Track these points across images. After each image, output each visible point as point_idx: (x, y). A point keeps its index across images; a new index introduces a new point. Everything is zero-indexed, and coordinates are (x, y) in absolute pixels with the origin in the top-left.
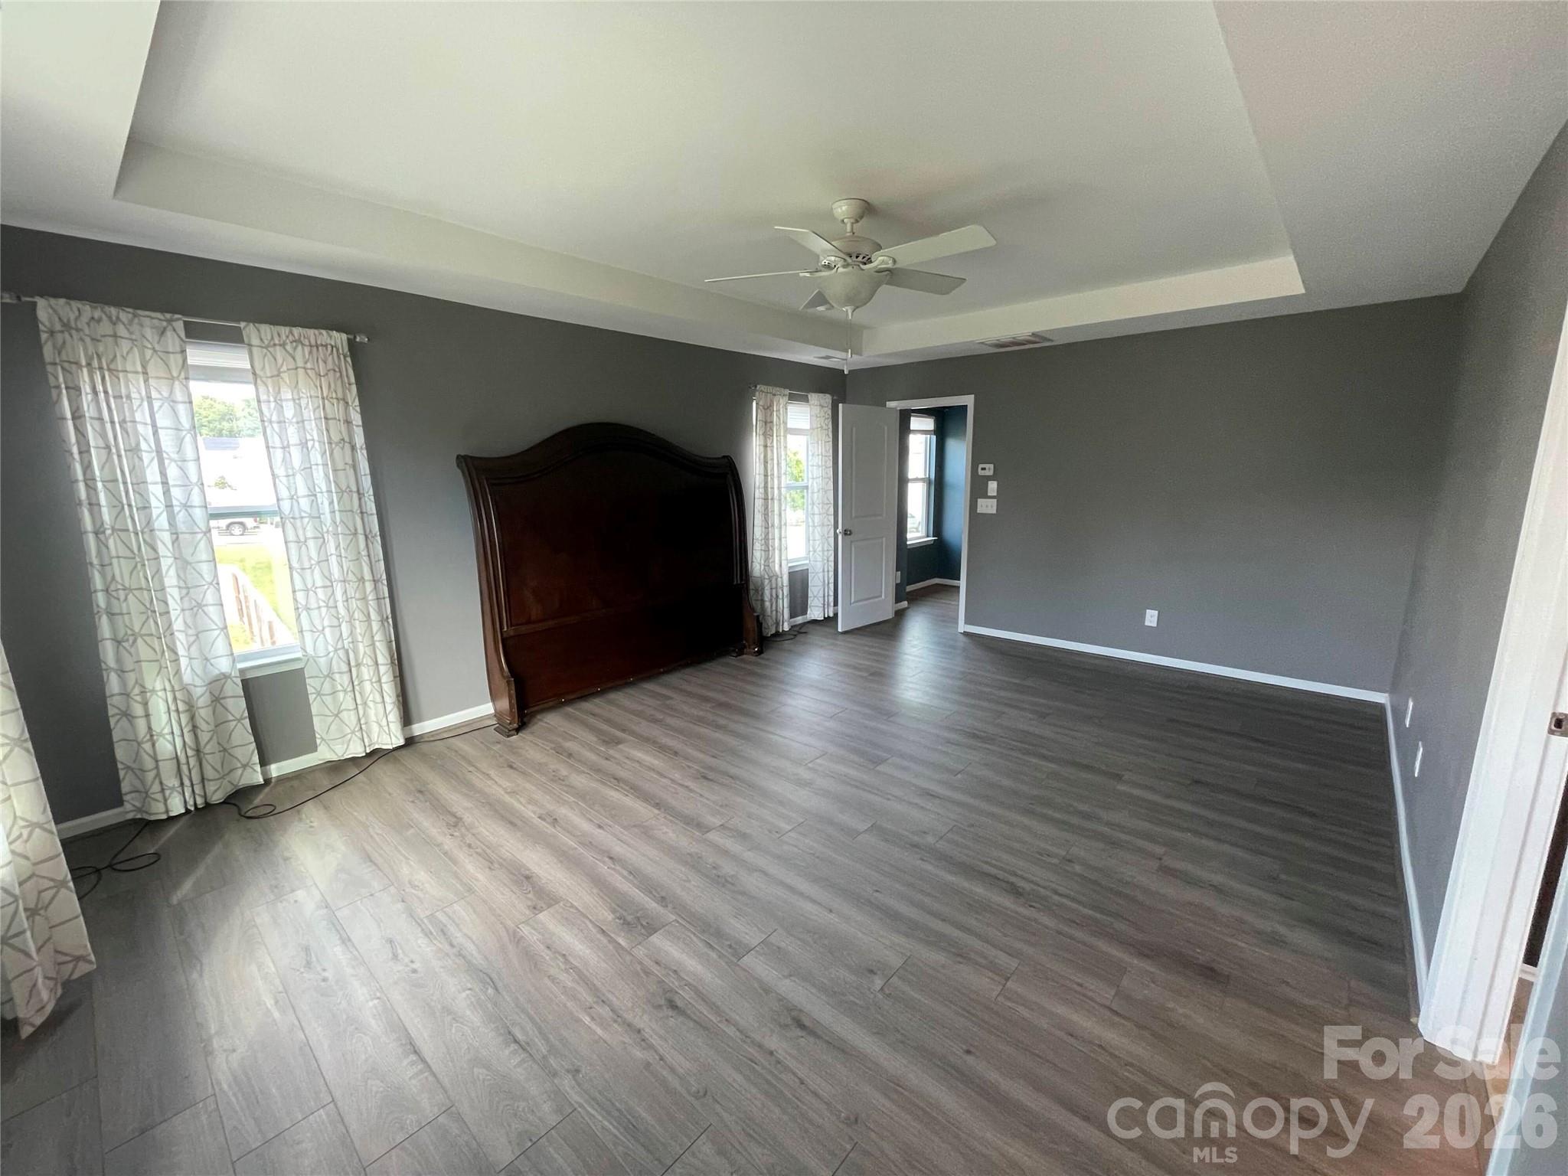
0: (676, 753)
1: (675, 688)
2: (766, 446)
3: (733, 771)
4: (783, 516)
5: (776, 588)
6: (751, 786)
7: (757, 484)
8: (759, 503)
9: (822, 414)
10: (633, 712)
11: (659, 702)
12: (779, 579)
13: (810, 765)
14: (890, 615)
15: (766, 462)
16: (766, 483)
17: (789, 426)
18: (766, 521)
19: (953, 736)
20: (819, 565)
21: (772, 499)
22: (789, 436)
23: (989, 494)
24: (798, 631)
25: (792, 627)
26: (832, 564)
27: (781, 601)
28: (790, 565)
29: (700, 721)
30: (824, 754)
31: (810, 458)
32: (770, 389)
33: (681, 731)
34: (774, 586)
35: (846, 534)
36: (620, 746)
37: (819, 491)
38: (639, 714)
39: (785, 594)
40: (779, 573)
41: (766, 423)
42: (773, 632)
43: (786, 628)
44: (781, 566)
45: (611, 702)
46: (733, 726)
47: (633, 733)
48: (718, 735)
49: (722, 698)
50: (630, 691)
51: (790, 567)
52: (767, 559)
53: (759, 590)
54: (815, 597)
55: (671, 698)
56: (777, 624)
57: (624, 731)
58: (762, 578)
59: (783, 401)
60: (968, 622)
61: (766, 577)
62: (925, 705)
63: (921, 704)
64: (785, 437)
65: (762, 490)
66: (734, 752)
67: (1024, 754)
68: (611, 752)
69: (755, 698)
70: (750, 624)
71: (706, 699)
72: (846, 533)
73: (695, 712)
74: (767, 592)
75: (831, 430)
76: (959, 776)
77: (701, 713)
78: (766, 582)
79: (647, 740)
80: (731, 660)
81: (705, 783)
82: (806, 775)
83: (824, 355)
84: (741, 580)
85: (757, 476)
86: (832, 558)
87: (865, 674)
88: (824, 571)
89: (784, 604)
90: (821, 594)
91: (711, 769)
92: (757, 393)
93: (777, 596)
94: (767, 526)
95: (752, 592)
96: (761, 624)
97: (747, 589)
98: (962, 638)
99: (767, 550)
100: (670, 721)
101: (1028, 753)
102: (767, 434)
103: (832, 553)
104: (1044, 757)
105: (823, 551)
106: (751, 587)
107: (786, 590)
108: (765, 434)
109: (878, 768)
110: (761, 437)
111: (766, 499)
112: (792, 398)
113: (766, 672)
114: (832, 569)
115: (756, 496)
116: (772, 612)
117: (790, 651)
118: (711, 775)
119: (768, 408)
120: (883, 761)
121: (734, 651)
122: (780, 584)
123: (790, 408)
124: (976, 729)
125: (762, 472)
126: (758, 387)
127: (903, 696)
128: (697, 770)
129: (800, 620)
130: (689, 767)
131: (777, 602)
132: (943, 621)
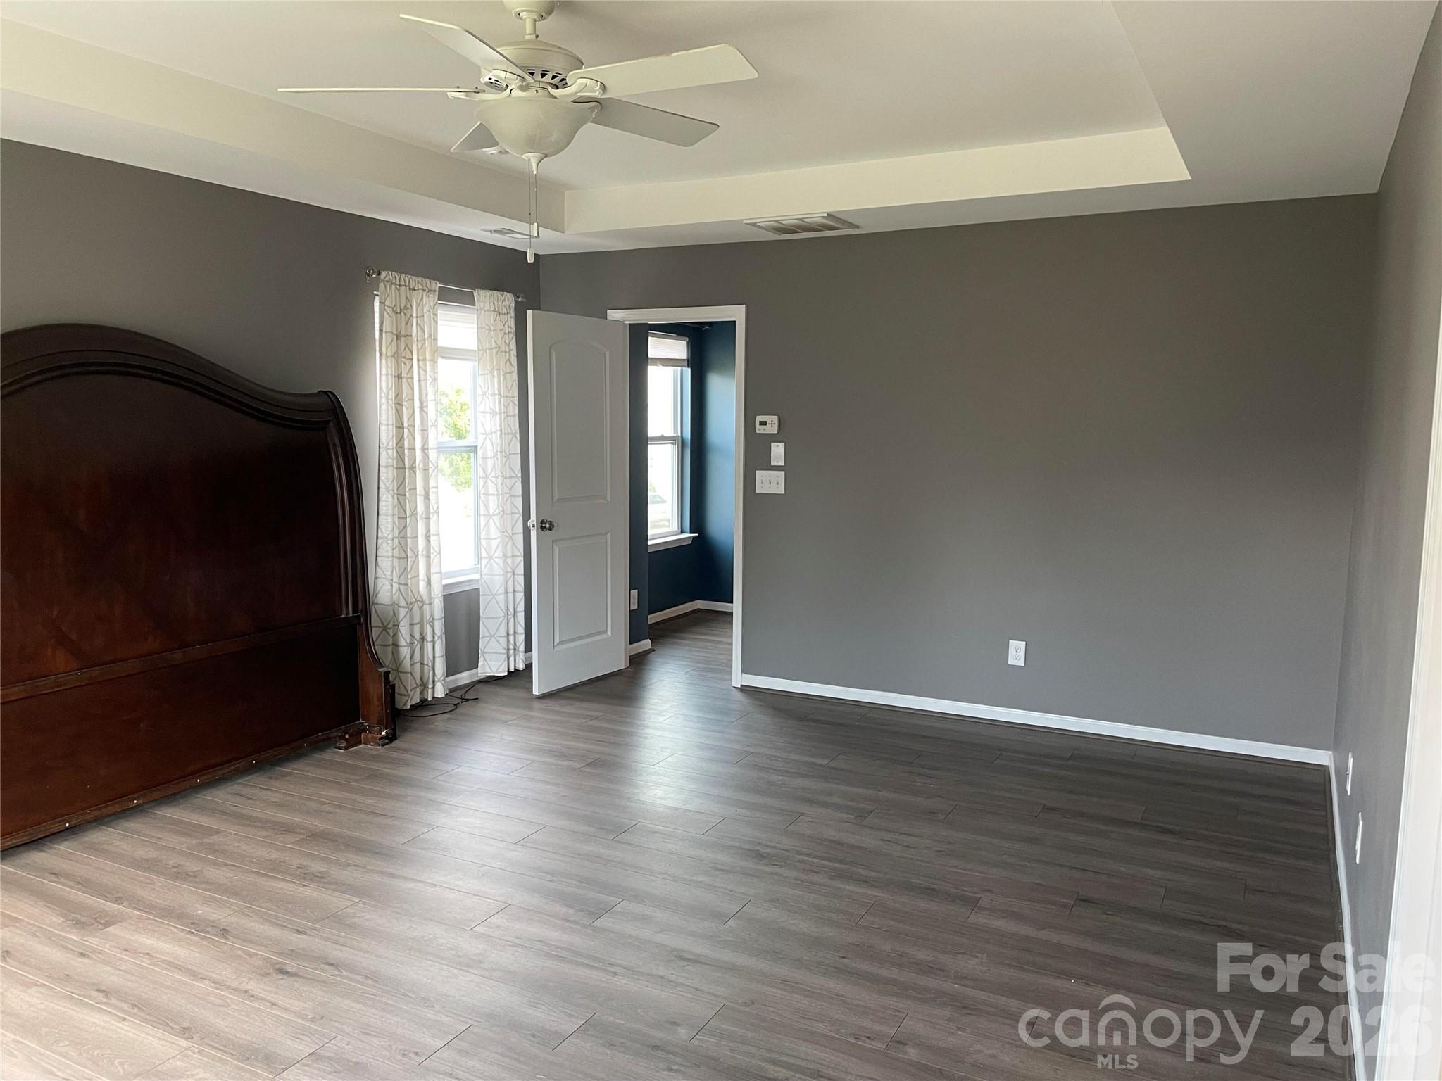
0: (224, 932)
1: (224, 813)
2: (399, 377)
3: (338, 953)
4: (432, 497)
5: (421, 623)
6: (372, 976)
7: (384, 440)
8: (387, 475)
9: (500, 326)
10: (138, 864)
11: (194, 842)
12: (426, 608)
13: (480, 929)
14: (620, 663)
15: (399, 404)
16: (400, 440)
17: (441, 343)
18: (402, 506)
19: (723, 858)
20: (498, 580)
21: (412, 468)
22: (441, 362)
23: (773, 463)
24: (461, 698)
25: (451, 692)
26: (521, 579)
27: (430, 645)
28: (445, 582)
29: (276, 869)
30: (505, 908)
31: (479, 399)
32: (405, 279)
33: (233, 892)
34: (417, 620)
35: (542, 528)
36: (110, 929)
37: (495, 455)
38: (149, 866)
39: (438, 632)
40: (425, 597)
41: (398, 337)
42: (416, 700)
43: (440, 693)
44: (429, 583)
45: (95, 849)
46: (337, 873)
47: (138, 903)
48: (309, 892)
49: (319, 825)
50: (134, 824)
51: (445, 586)
52: (404, 571)
53: (390, 627)
54: (492, 636)
55: (218, 832)
56: (424, 686)
57: (118, 900)
58: (395, 606)
59: (430, 300)
60: (745, 670)
61: (403, 603)
62: (676, 809)
63: (670, 808)
64: (434, 362)
65: (393, 453)
66: (339, 920)
67: (831, 878)
68: (93, 941)
69: (380, 819)
70: (373, 689)
71: (288, 829)
72: (544, 526)
73: (262, 853)
74: (404, 631)
75: (514, 352)
76: (731, 923)
77: (275, 855)
78: (402, 612)
79: (168, 913)
80: (335, 755)
81: (283, 981)
82: (472, 947)
83: (498, 227)
84: (355, 609)
85: (383, 428)
86: (521, 570)
87: (577, 765)
88: (506, 592)
89: (436, 652)
90: (503, 632)
91: (293, 954)
92: (382, 285)
93: (423, 638)
94: (403, 516)
95: (375, 632)
96: (393, 687)
97: (367, 626)
98: (739, 696)
99: (404, 554)
100: (212, 873)
101: (839, 875)
102: (402, 357)
103: (520, 560)
104: (865, 881)
105: (505, 556)
106: (375, 621)
107: (439, 627)
108: (396, 356)
109: (598, 923)
110: (391, 362)
111: (400, 468)
112: (444, 296)
113: (402, 772)
114: (520, 588)
115: (383, 463)
116: (412, 665)
117: (446, 733)
118: (292, 966)
119: (401, 312)
120: (606, 910)
121: (342, 738)
122: (427, 616)
123: (441, 313)
124: (759, 844)
125: (392, 420)
126: (383, 274)
127: (642, 798)
128: (265, 959)
129: (464, 678)
130: (251, 955)
131: (422, 648)
132: (709, 670)
